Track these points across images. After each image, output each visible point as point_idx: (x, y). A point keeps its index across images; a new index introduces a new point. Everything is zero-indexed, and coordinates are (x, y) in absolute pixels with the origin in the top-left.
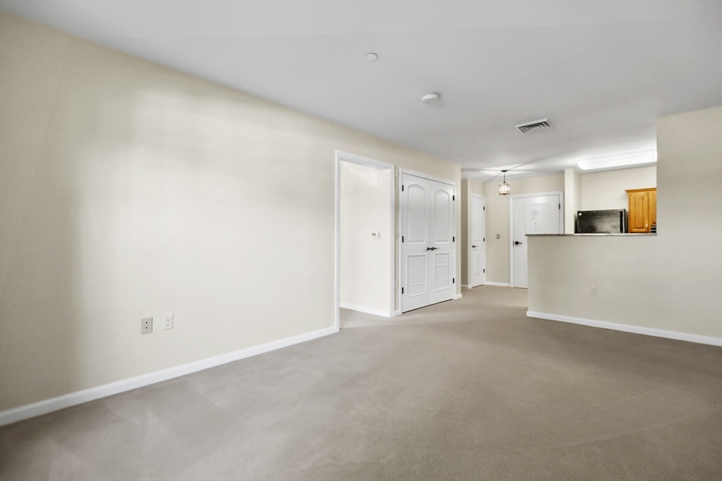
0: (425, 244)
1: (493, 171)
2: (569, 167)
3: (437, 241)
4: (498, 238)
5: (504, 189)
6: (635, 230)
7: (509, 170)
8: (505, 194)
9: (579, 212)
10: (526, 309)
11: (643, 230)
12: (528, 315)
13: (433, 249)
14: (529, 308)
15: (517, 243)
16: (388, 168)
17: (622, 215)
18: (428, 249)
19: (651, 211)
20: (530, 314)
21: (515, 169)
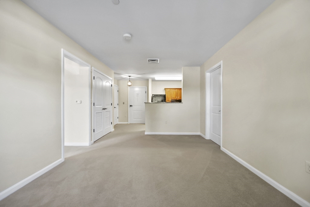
0: (102, 107)
1: (125, 76)
2: (150, 78)
3: (106, 105)
4: (124, 104)
5: (129, 84)
6: (167, 101)
7: (132, 76)
8: (130, 86)
9: (153, 95)
10: (144, 131)
11: (169, 101)
12: (145, 134)
13: (105, 109)
14: (146, 131)
15: (131, 106)
16: (88, 66)
17: (164, 96)
18: (103, 109)
19: (171, 95)
20: (146, 133)
21: (134, 76)
